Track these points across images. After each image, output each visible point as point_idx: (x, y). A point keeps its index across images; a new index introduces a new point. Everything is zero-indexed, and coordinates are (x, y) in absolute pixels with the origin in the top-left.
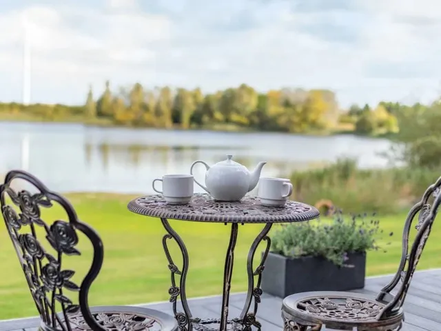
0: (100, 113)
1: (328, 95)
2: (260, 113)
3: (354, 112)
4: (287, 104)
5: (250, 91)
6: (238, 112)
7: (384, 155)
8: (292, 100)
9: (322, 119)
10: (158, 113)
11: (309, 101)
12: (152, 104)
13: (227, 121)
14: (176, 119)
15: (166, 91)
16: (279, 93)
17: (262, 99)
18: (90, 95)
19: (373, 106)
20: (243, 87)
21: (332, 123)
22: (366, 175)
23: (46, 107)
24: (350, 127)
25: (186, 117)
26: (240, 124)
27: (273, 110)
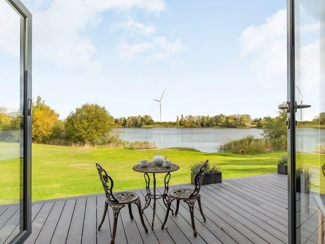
0: (180, 125)
1: (248, 116)
2: (227, 122)
3: (256, 121)
4: (235, 119)
5: (223, 116)
6: (220, 123)
7: (263, 135)
8: (237, 118)
9: (246, 124)
10: (197, 124)
11: (242, 118)
12: (195, 121)
13: (217, 125)
14: (202, 126)
15: (199, 117)
16: (232, 116)
17: (227, 118)
18: (178, 119)
19: (262, 118)
20: (221, 115)
21: (248, 124)
22: (257, 140)
23: (166, 123)
24: (255, 126)
25: (204, 124)
26: (220, 125)
27: (230, 121)
